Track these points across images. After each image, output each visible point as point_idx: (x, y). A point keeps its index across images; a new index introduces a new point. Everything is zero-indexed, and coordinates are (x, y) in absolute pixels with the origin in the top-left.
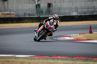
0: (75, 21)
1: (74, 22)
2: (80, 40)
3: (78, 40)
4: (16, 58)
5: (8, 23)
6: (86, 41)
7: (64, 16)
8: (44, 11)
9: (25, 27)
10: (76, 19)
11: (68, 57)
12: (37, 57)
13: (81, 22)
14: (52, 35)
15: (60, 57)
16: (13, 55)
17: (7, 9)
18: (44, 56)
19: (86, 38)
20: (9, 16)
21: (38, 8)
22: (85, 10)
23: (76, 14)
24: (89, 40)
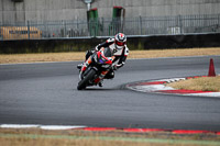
0: (175, 48)
1: (174, 51)
2: (187, 91)
3: (182, 90)
4: (41, 132)
5: (23, 52)
6: (200, 94)
7: (151, 37)
8: (106, 26)
9: (63, 61)
10: (178, 43)
11: (161, 130)
12: (90, 131)
13: (190, 50)
14: (113, 77)
15: (141, 130)
16: (35, 126)
17: (22, 20)
18: (106, 127)
19: (200, 88)
20: (25, 37)
21: (92, 18)
22: (199, 24)
23: (178, 33)
24: (207, 91)
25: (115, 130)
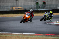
4: (23, 35)
8: (41, 7)
15: (50, 35)
17: (18, 5)
18: (40, 34)
21: (37, 5)
25: (43, 34)
